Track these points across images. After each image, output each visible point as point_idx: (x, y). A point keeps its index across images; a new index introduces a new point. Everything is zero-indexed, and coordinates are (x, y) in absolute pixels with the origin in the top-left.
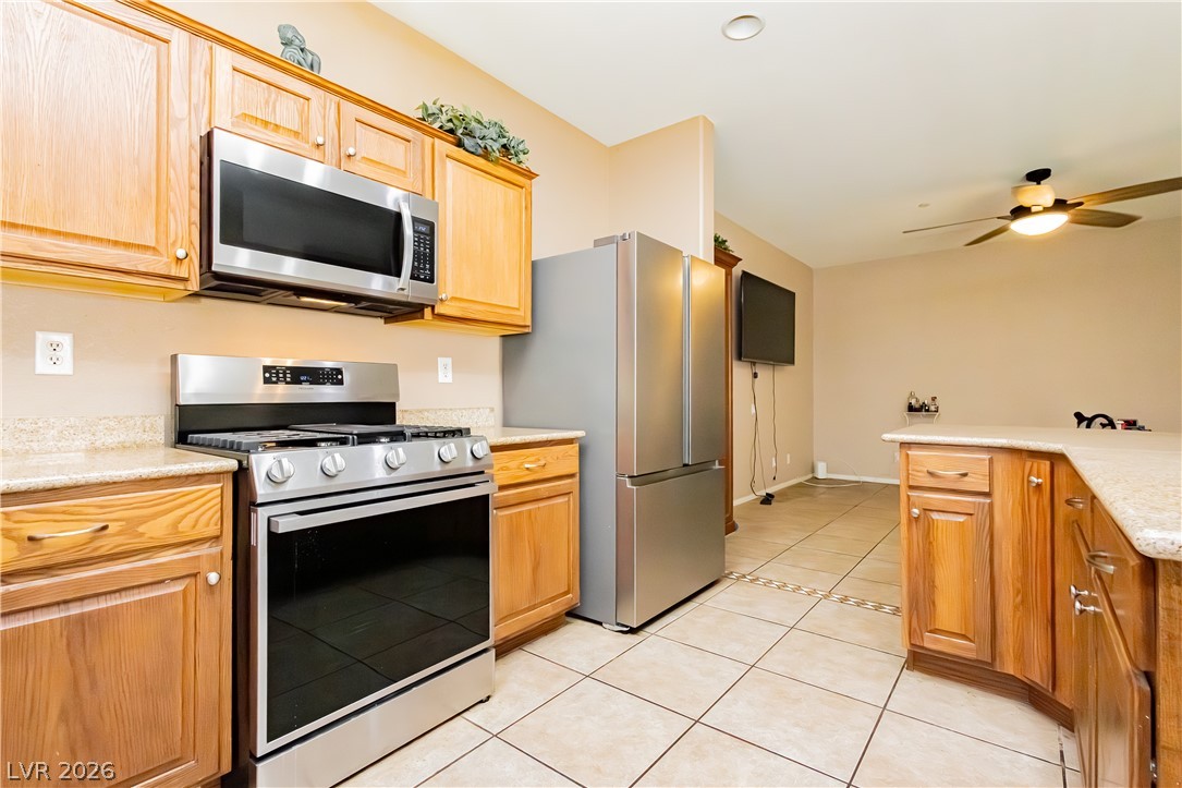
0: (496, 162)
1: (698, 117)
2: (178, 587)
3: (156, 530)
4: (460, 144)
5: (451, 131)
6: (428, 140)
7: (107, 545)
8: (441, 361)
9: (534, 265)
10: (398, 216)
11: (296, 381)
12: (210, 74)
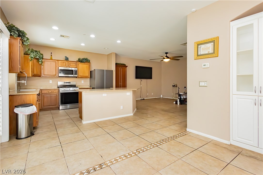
0: (85, 63)
1: (112, 53)
2: (56, 95)
3: (54, 92)
4: (81, 62)
5: (80, 61)
6: (77, 62)
7: (52, 92)
8: (82, 81)
9: (91, 72)
10: (73, 70)
11: (66, 83)
12: (59, 63)
